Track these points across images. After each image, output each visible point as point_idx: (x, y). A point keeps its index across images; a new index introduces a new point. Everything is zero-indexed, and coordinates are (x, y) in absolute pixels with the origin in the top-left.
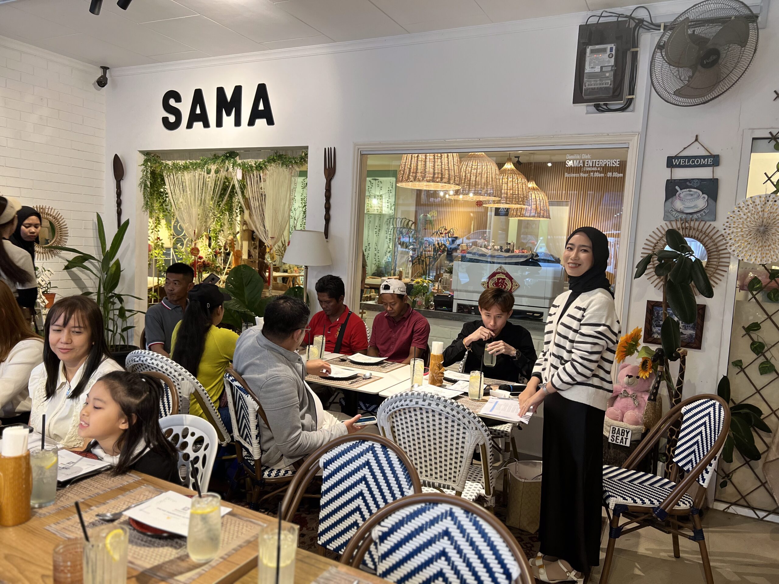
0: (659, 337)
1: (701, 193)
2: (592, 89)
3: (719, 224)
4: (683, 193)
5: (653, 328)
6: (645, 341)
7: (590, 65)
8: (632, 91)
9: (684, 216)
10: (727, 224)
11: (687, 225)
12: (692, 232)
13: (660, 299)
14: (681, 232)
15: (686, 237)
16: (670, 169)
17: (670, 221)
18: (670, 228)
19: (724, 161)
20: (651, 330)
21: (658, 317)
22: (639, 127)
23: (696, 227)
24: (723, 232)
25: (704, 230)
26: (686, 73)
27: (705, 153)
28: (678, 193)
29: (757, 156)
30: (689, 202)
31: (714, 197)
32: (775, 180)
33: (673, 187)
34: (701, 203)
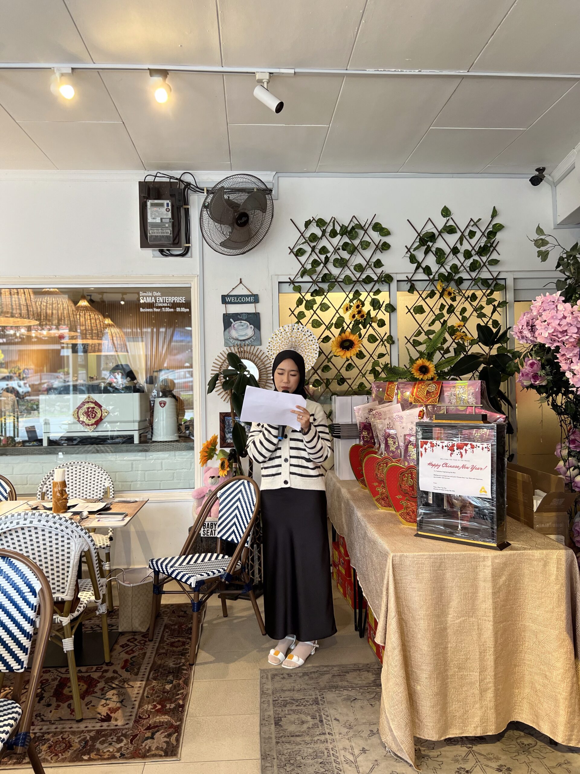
0: (232, 441)
1: (249, 324)
2: (155, 236)
3: (264, 348)
4: (236, 324)
5: (226, 435)
6: (221, 446)
7: (151, 216)
8: (188, 241)
9: (239, 342)
10: (269, 348)
11: (242, 349)
12: (247, 355)
13: (229, 410)
14: (238, 355)
15: (242, 358)
16: (224, 305)
17: (230, 347)
18: (230, 351)
19: (261, 298)
20: (225, 437)
21: (229, 425)
22: (198, 271)
23: (248, 350)
24: (267, 354)
25: (254, 352)
26: (227, 229)
27: (245, 293)
28: (232, 325)
29: (281, 295)
30: (241, 331)
31: (258, 327)
32: (296, 313)
33: (229, 320)
34: (249, 332)
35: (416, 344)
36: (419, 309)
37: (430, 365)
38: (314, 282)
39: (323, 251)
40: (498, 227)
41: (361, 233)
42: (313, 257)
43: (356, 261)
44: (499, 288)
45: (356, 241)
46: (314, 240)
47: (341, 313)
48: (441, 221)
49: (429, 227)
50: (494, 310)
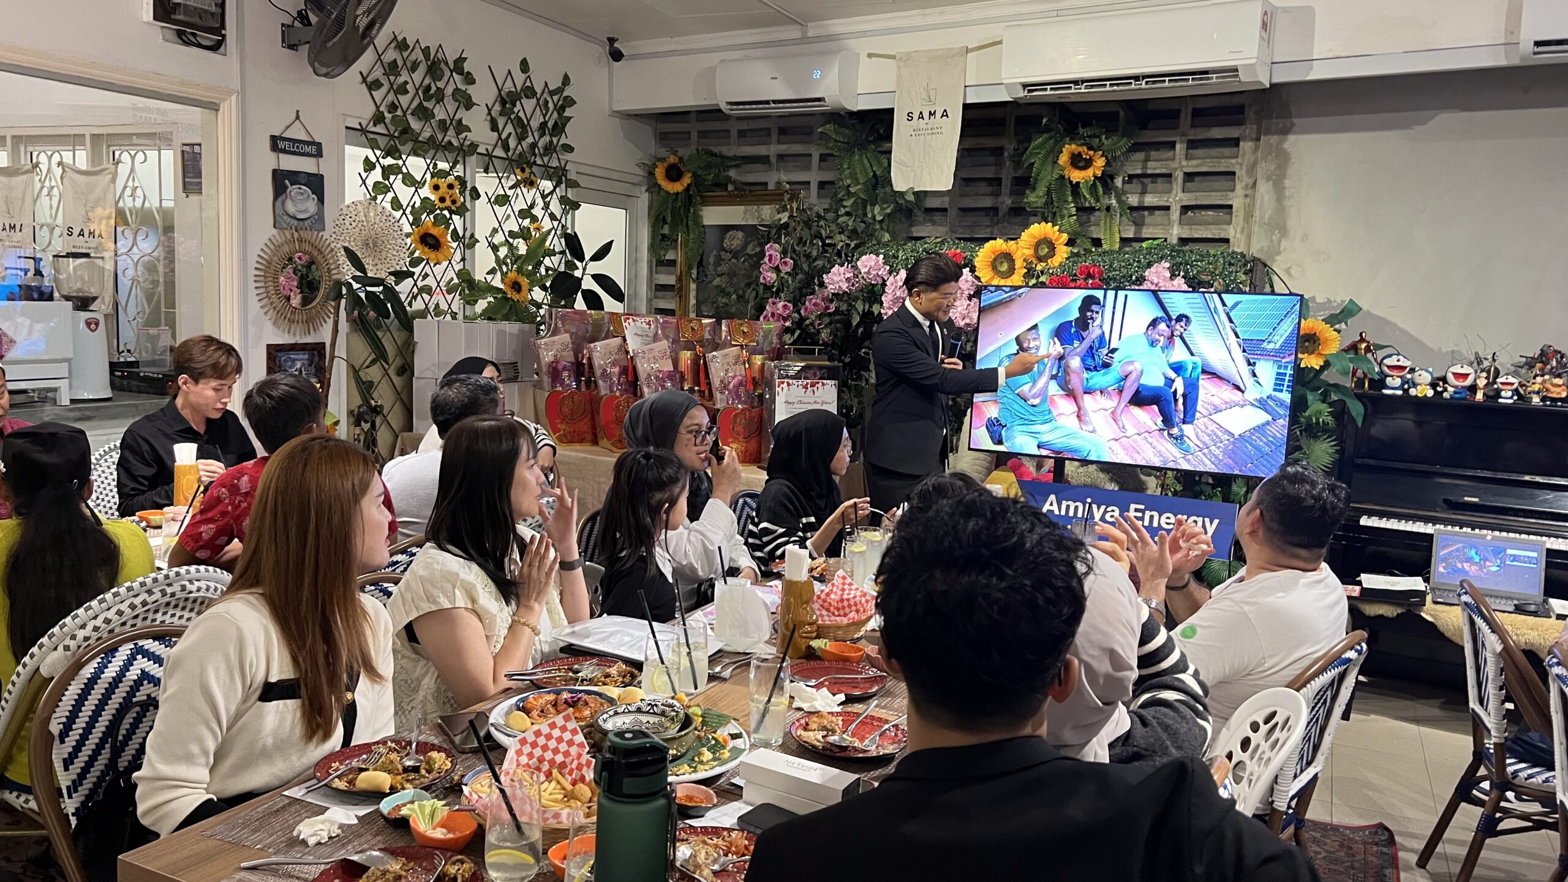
1: (309, 192)
4: (293, 190)
9: (296, 222)
10: (335, 236)
11: (297, 236)
12: (305, 246)
16: (275, 154)
17: (283, 230)
19: (325, 150)
27: (304, 137)
28: (286, 191)
29: (349, 149)
30: (300, 202)
31: (321, 200)
32: (370, 183)
33: (281, 180)
34: (311, 206)
35: (495, 248)
36: (502, 200)
37: (524, 282)
38: (391, 136)
39: (402, 90)
40: (570, 102)
41: (447, 73)
42: (391, 97)
43: (440, 114)
44: (572, 184)
45: (441, 84)
46: (392, 68)
47: (426, 192)
48: (519, 78)
49: (509, 85)
50: (565, 212)
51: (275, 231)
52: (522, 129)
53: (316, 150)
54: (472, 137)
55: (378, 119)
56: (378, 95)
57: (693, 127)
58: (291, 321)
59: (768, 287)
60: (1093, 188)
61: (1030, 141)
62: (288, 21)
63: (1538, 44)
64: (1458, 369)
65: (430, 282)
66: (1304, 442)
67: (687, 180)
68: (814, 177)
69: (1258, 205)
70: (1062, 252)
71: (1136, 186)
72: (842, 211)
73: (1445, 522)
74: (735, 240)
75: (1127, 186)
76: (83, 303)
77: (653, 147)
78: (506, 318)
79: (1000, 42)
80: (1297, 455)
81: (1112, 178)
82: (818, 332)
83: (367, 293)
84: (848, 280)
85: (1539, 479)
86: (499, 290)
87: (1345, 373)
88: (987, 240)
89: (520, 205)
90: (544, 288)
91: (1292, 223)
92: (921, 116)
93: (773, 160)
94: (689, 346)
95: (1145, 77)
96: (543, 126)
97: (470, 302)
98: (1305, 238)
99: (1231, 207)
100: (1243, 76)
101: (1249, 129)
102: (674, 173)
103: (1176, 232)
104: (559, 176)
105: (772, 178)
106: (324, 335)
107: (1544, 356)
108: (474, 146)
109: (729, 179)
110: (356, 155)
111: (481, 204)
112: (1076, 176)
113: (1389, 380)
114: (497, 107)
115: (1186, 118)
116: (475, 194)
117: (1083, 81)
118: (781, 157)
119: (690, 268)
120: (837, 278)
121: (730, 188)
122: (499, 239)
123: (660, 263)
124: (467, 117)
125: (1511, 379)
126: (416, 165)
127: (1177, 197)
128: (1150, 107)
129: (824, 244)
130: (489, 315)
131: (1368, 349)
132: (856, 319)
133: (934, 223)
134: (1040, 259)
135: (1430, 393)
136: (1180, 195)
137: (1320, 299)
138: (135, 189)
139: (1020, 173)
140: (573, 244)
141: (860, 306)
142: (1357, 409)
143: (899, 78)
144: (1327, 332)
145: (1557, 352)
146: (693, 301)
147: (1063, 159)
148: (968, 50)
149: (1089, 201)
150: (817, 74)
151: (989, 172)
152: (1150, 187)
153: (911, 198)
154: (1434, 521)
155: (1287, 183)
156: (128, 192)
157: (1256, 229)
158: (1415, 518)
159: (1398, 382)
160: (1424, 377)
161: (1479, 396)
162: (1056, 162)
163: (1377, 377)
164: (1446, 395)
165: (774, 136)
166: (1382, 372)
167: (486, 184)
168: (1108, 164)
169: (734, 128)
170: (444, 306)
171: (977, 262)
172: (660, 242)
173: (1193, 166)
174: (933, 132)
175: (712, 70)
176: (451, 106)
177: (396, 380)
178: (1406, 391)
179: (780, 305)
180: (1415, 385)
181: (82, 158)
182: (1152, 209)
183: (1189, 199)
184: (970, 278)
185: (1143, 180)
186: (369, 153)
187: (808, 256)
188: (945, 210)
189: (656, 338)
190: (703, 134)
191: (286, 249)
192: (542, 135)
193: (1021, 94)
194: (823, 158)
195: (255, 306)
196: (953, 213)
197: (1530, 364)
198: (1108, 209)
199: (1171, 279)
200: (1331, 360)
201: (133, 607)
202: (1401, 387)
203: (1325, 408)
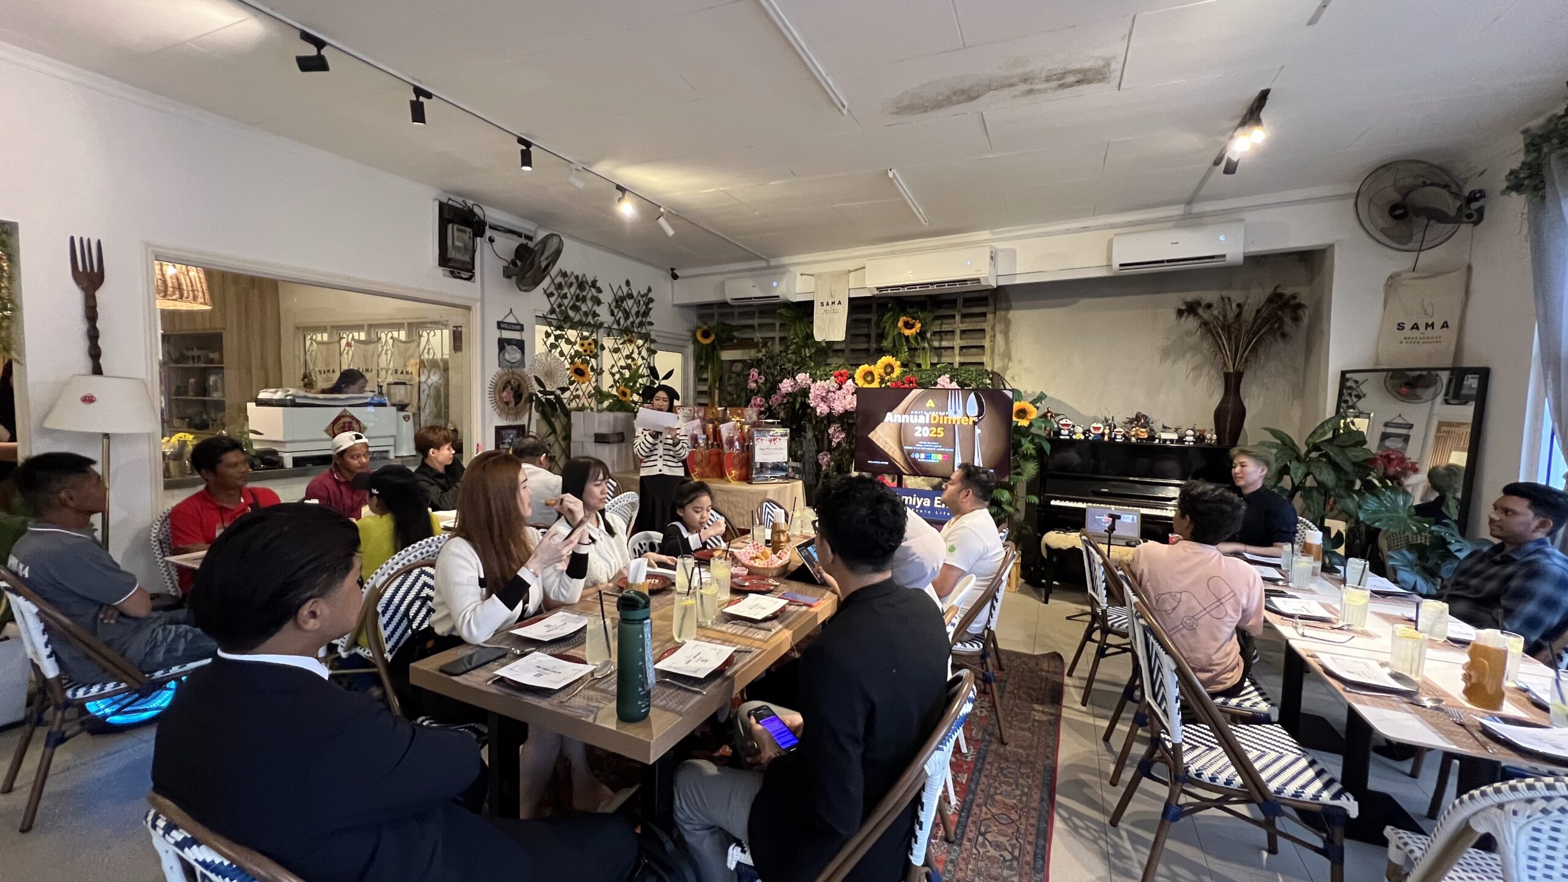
1: (517, 349)
2: (449, 258)
3: (527, 371)
4: (509, 348)
7: (449, 238)
8: (473, 267)
9: (511, 364)
10: (531, 370)
16: (499, 330)
17: (503, 368)
19: (525, 328)
22: (479, 296)
27: (515, 322)
28: (505, 348)
29: (538, 327)
30: (513, 354)
31: (523, 352)
32: (548, 343)
33: (503, 344)
34: (518, 356)
35: (613, 375)
36: (616, 350)
37: (628, 391)
38: (559, 320)
39: (565, 296)
40: (651, 300)
41: (588, 288)
42: (559, 300)
43: (584, 308)
44: (653, 341)
45: (584, 294)
46: (560, 287)
47: (577, 347)
48: (625, 289)
49: (620, 292)
50: (649, 356)
51: (499, 369)
52: (627, 315)
53: (520, 328)
54: (601, 319)
55: (552, 311)
56: (552, 299)
57: (716, 311)
58: (508, 414)
59: (752, 391)
60: (916, 338)
61: (883, 315)
62: (506, 264)
63: (1121, 265)
64: (1095, 425)
65: (580, 392)
66: (1022, 463)
67: (713, 337)
68: (777, 335)
69: (996, 346)
70: (898, 371)
71: (937, 337)
72: (790, 352)
73: (1093, 502)
74: (738, 367)
75: (933, 338)
76: (401, 407)
77: (694, 320)
78: (619, 410)
79: (864, 268)
80: (1019, 470)
81: (925, 333)
82: (779, 413)
83: (546, 399)
84: (791, 386)
85: (1137, 479)
86: (615, 396)
87: (1040, 428)
88: (860, 365)
89: (626, 352)
90: (638, 394)
91: (1013, 354)
92: (828, 304)
93: (756, 326)
94: (711, 421)
95: (935, 283)
96: (637, 313)
97: (600, 402)
98: (1020, 361)
99: (983, 347)
100: (983, 283)
101: (991, 308)
102: (706, 335)
103: (957, 360)
104: (646, 337)
105: (758, 336)
106: (524, 421)
107: (1138, 418)
108: (602, 324)
109: (735, 337)
110: (541, 329)
111: (606, 353)
112: (907, 332)
113: (1062, 432)
114: (614, 304)
115: (960, 302)
116: (603, 348)
117: (906, 286)
118: (760, 325)
119: (715, 382)
120: (786, 385)
121: (735, 341)
122: (615, 370)
123: (700, 380)
124: (598, 309)
125: (1121, 430)
126: (572, 334)
127: (957, 343)
128: (942, 298)
129: (781, 369)
130: (610, 409)
131: (1051, 416)
132: (798, 406)
133: (838, 357)
134: (888, 374)
135: (1083, 437)
136: (959, 341)
137: (1029, 392)
138: (429, 350)
139: (880, 331)
140: (653, 372)
141: (799, 399)
142: (1047, 447)
143: (816, 285)
144: (1031, 408)
145: (1144, 416)
146: (717, 399)
147: (900, 324)
148: (850, 272)
149: (914, 344)
150: (775, 284)
151: (864, 331)
152: (944, 337)
153: (824, 344)
154: (1087, 501)
155: (1010, 334)
156: (426, 351)
157: (996, 358)
158: (1078, 501)
159: (1066, 432)
160: (1079, 430)
161: (1106, 438)
162: (897, 326)
163: (1056, 430)
164: (1090, 438)
165: (757, 315)
166: (1059, 428)
167: (608, 342)
168: (922, 326)
169: (737, 311)
170: (587, 405)
171: (856, 376)
172: (699, 369)
173: (964, 327)
174: (835, 312)
175: (723, 284)
176: (590, 304)
177: (563, 444)
178: (1071, 437)
179: (758, 399)
180: (1075, 434)
181: (403, 335)
182: (946, 348)
183: (963, 343)
184: (853, 384)
185: (940, 334)
186: (547, 328)
187: (773, 375)
188: (842, 351)
189: (693, 418)
190: (722, 315)
191: (505, 377)
192: (637, 317)
193: (876, 292)
194: (781, 325)
195: (489, 406)
196: (847, 352)
197: (1131, 421)
198: (924, 348)
199: (951, 383)
200: (1034, 423)
201: (422, 553)
202: (1068, 435)
203: (1031, 446)
